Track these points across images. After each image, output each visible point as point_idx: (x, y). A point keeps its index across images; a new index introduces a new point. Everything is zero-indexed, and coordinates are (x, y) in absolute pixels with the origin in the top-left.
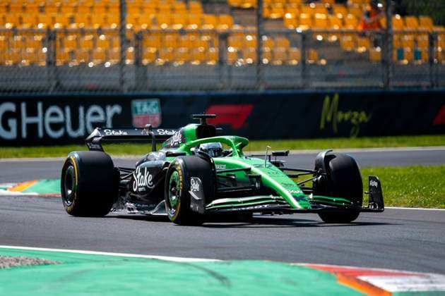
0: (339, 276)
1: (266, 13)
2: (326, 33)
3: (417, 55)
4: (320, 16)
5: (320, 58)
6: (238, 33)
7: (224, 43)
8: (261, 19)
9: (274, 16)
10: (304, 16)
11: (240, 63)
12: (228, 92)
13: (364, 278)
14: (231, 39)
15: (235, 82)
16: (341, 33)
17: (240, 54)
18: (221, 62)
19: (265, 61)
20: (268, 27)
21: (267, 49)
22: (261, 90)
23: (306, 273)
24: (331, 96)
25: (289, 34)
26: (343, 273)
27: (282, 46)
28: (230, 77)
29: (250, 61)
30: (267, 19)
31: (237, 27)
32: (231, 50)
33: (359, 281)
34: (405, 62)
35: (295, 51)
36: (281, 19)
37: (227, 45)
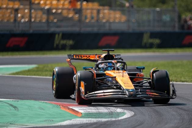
0: (61, 106)
1: (33, 1)
2: (57, 9)
3: (92, 18)
4: (54, 2)
5: (55, 18)
6: (22, 9)
7: (16, 13)
8: (31, 4)
9: (37, 2)
10: (48, 2)
11: (23, 20)
12: (18, 32)
13: (71, 107)
14: (19, 11)
15: (21, 29)
16: (62, 9)
17: (22, 17)
18: (15, 20)
19: (33, 20)
20: (34, 6)
21: (33, 15)
22: (31, 31)
24: (59, 34)
25: (42, 9)
26: (63, 105)
27: (40, 14)
28: (19, 26)
30: (33, 3)
31: (21, 7)
32: (19, 15)
33: (69, 109)
34: (87, 21)
35: (45, 16)
36: (39, 4)
37: (18, 14)
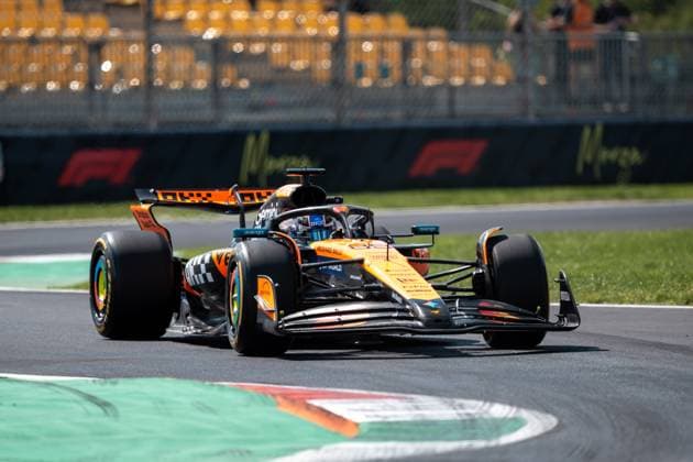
0: (280, 399)
1: (158, 10)
2: (248, 40)
3: (385, 72)
4: (240, 15)
5: (240, 76)
6: (116, 41)
7: (95, 56)
8: (151, 21)
9: (171, 15)
10: (216, 15)
11: (117, 89)
12: (104, 130)
13: (316, 403)
14: (107, 50)
15: (112, 116)
16: (270, 40)
17: (119, 73)
18: (90, 84)
19: (159, 82)
20: (162, 32)
21: (160, 66)
22: (153, 127)
23: (229, 396)
24: (257, 134)
25: (193, 42)
26: (285, 396)
27: (183, 59)
28: (105, 108)
29: (135, 82)
30: (159, 21)
31: (114, 33)
32: (107, 66)
33: (308, 407)
34: (366, 82)
35: (203, 68)
36: (180, 21)
37: (100, 61)
